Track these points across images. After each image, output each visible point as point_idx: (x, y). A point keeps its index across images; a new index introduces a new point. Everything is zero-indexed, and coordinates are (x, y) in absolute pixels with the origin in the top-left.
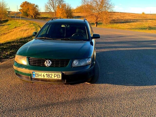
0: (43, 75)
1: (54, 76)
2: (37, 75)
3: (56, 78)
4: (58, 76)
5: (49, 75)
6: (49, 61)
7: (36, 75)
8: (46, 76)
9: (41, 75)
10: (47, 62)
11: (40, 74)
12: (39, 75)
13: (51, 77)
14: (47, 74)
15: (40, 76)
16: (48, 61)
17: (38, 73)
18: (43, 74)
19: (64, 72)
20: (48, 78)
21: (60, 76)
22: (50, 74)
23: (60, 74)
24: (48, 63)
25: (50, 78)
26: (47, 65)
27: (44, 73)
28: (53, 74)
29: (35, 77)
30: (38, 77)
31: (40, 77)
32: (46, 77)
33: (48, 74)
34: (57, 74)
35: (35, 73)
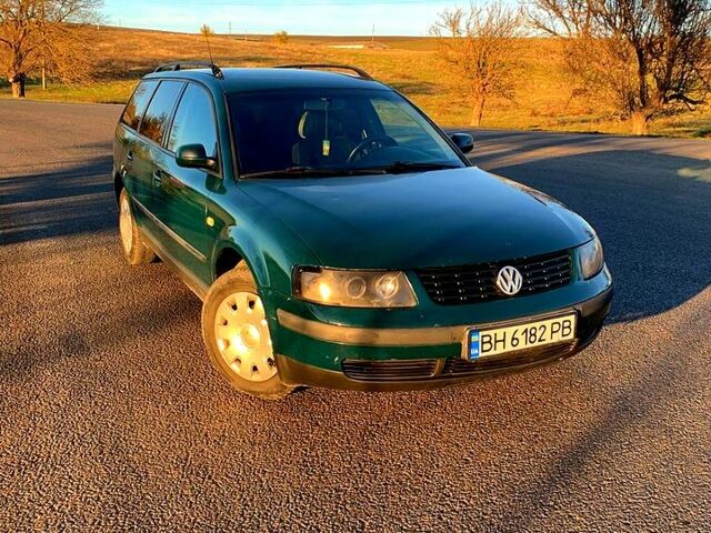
0: (513, 339)
1: (553, 332)
2: (489, 342)
3: (558, 338)
4: (564, 328)
5: (533, 331)
6: (512, 269)
7: (483, 343)
8: (522, 339)
9: (504, 341)
10: (502, 275)
11: (500, 337)
12: (496, 342)
13: (540, 340)
14: (526, 331)
15: (500, 345)
16: (508, 270)
17: (492, 333)
18: (510, 331)
19: (580, 307)
20: (529, 345)
21: (573, 327)
22: (537, 325)
23: (572, 318)
24: (509, 281)
25: (537, 344)
26: (508, 293)
27: (515, 328)
28: (548, 323)
29: (481, 355)
30: (492, 353)
31: (500, 350)
32: (522, 345)
33: (529, 326)
34: (560, 320)
35: (481, 334)
